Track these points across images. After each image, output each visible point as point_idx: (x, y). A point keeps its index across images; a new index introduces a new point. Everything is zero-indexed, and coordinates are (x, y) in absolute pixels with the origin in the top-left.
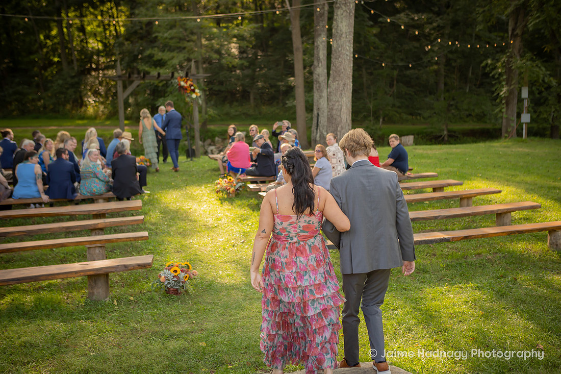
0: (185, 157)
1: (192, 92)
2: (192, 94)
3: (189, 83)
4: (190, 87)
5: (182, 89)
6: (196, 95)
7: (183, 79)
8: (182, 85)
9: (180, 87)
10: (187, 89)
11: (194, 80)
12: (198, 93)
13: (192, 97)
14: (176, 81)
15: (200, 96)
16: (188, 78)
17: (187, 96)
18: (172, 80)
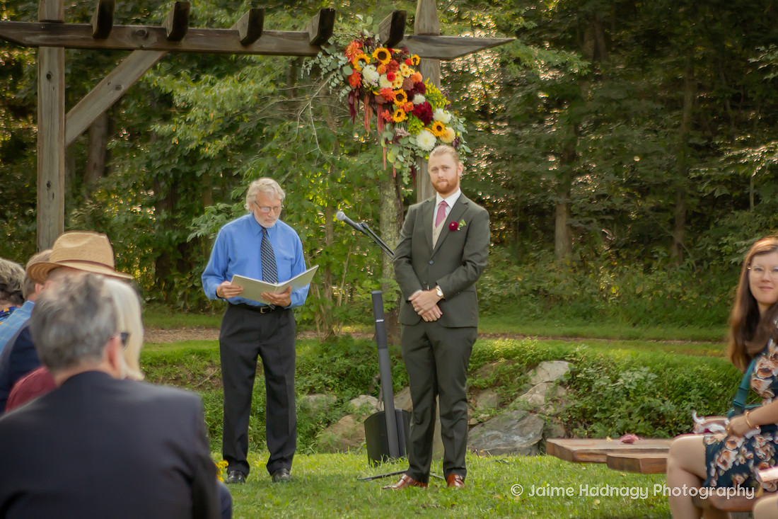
0: (363, 458)
1: (417, 123)
2: (414, 133)
3: (405, 71)
4: (410, 98)
6: (438, 138)
7: (375, 55)
8: (369, 84)
9: (357, 94)
10: (394, 103)
11: (428, 65)
12: (446, 125)
13: (416, 146)
14: (341, 63)
15: (454, 144)
16: (398, 51)
17: (390, 139)
18: (320, 54)
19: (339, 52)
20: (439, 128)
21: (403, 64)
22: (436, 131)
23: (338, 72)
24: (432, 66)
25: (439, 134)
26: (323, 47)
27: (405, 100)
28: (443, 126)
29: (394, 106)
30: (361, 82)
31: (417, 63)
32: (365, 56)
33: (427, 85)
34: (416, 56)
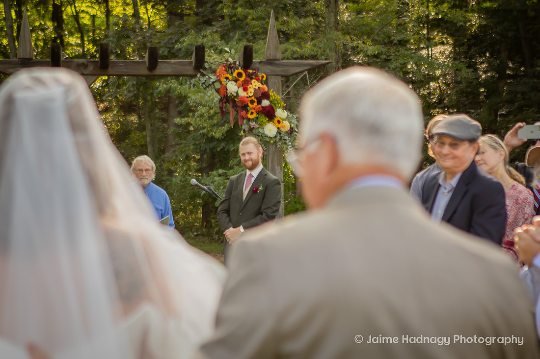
1: (264, 119)
2: (262, 125)
3: (255, 84)
4: (259, 102)
5: (229, 106)
6: (278, 128)
7: (235, 74)
8: (231, 94)
9: (224, 101)
10: (249, 106)
11: (272, 80)
12: (284, 120)
13: (264, 134)
14: (212, 80)
15: (289, 132)
16: (251, 71)
17: (247, 130)
18: (199, 75)
19: (212, 73)
20: (279, 122)
21: (254, 80)
22: (277, 124)
23: (212, 86)
24: (276, 81)
25: (279, 126)
26: (202, 70)
27: (256, 104)
28: (281, 121)
29: (248, 108)
30: (226, 92)
31: (264, 79)
32: (228, 75)
33: (270, 94)
34: (263, 74)
